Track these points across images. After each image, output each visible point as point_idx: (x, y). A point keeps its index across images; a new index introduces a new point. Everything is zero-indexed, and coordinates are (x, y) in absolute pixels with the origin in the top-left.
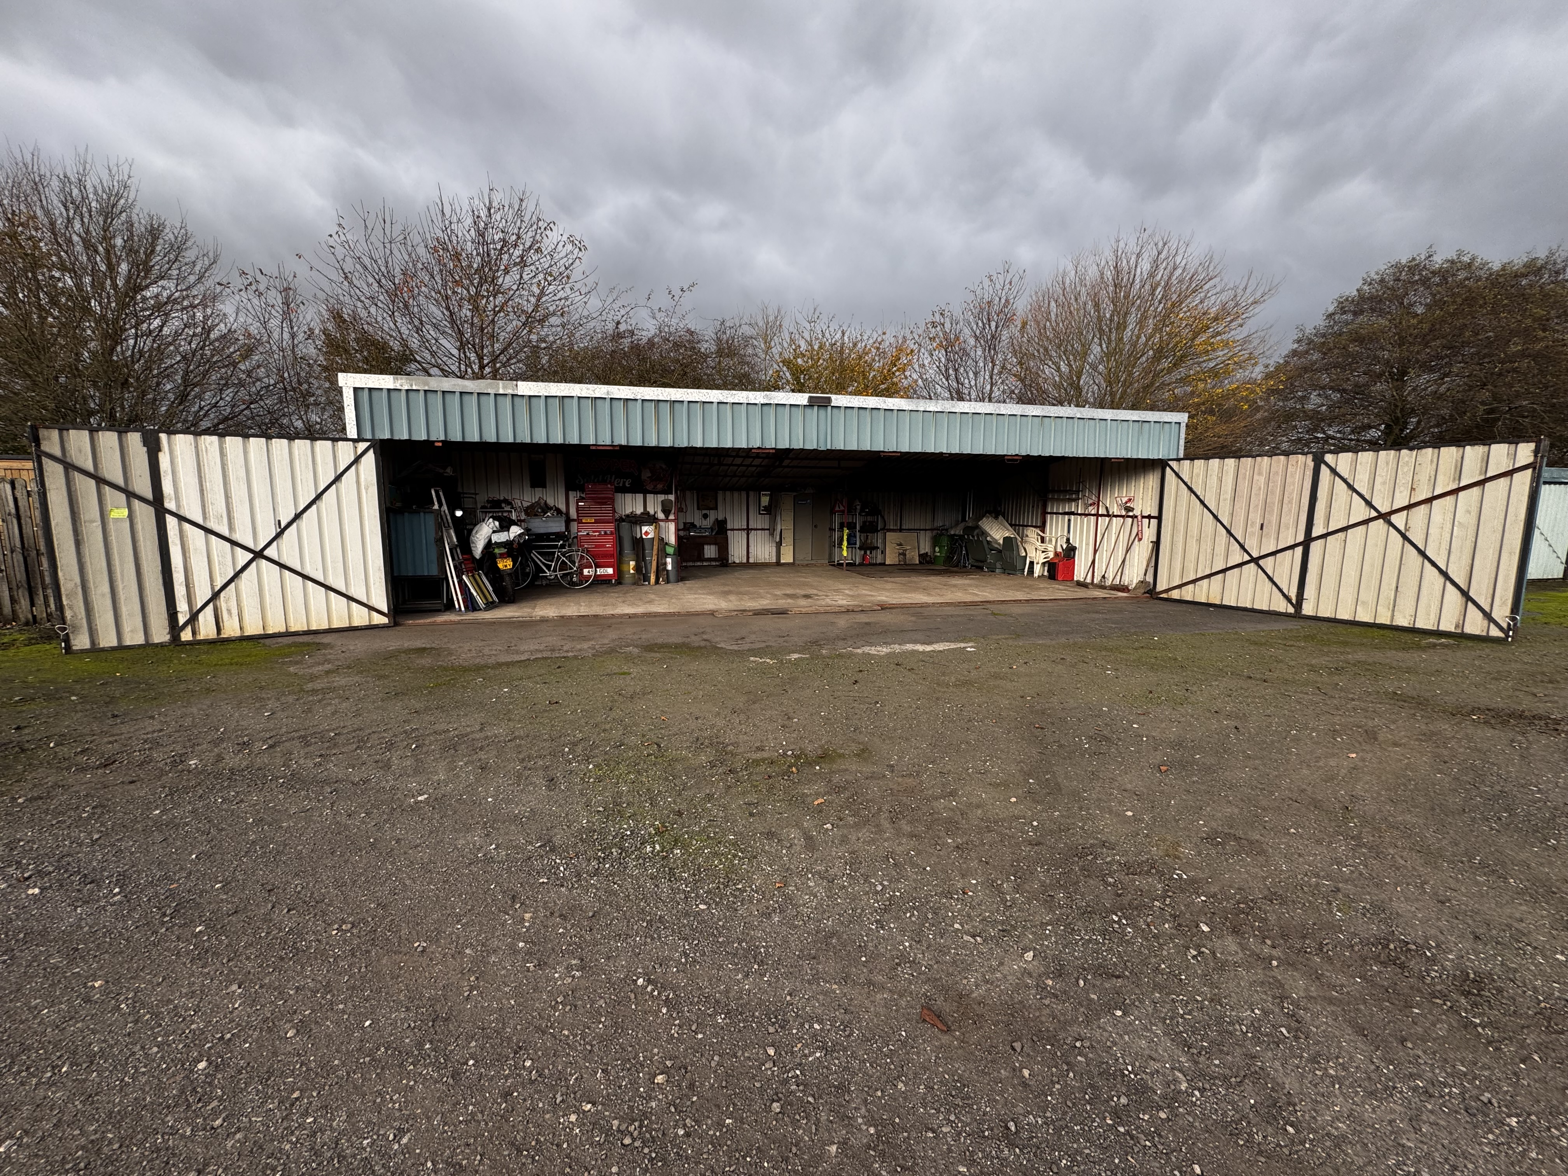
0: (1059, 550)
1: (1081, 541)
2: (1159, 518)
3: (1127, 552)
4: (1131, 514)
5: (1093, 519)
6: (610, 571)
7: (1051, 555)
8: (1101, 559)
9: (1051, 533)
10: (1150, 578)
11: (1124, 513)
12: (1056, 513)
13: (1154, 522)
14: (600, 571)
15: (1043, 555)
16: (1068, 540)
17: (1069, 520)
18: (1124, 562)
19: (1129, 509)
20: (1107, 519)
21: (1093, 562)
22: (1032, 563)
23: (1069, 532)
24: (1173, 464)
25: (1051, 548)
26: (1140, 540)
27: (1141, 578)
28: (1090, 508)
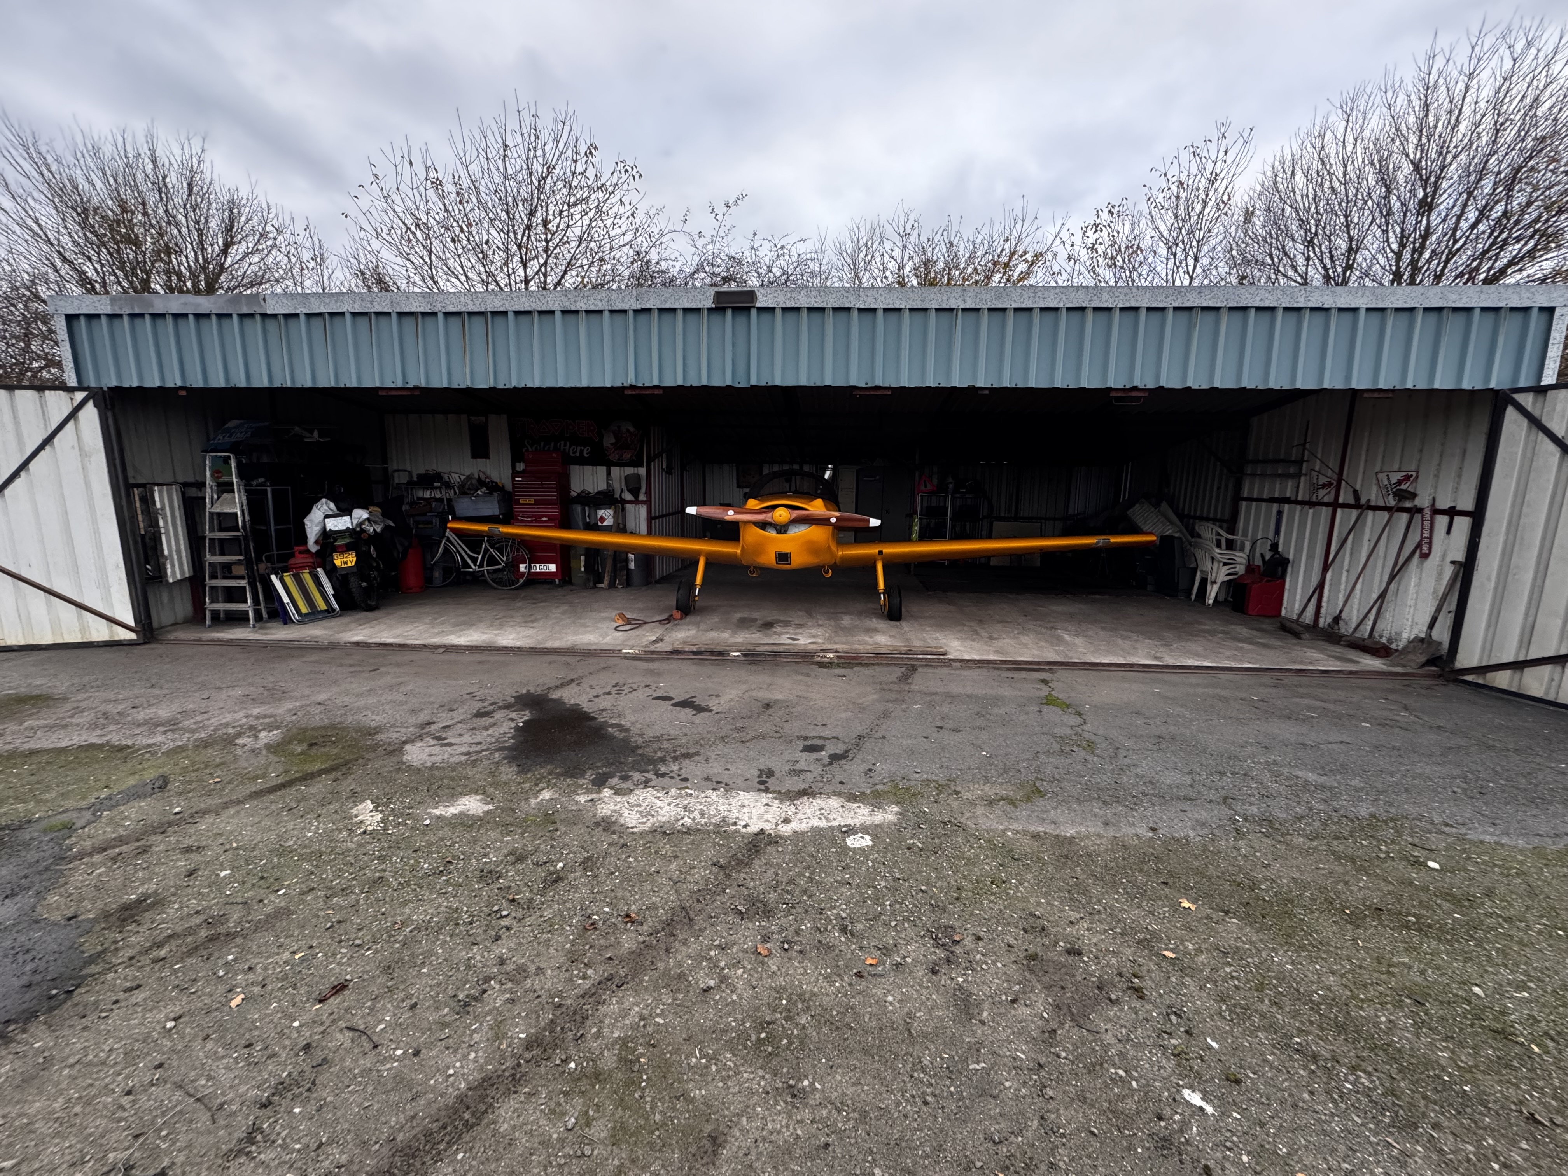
0: (1258, 562)
1: (1299, 550)
2: (1478, 516)
3: (1392, 577)
4: (1408, 505)
5: (1325, 512)
6: (552, 568)
7: (1241, 569)
8: (1336, 584)
9: (1245, 534)
10: (1441, 634)
11: (1392, 502)
12: (1260, 500)
13: (1463, 524)
14: (538, 568)
15: (1224, 570)
16: (1274, 547)
17: (1280, 513)
18: (1382, 596)
19: (1403, 495)
20: (1354, 513)
21: (1321, 586)
22: (1204, 582)
23: (1277, 532)
24: (1527, 400)
25: (1241, 558)
26: (1425, 556)
27: (1420, 630)
28: (1322, 493)
